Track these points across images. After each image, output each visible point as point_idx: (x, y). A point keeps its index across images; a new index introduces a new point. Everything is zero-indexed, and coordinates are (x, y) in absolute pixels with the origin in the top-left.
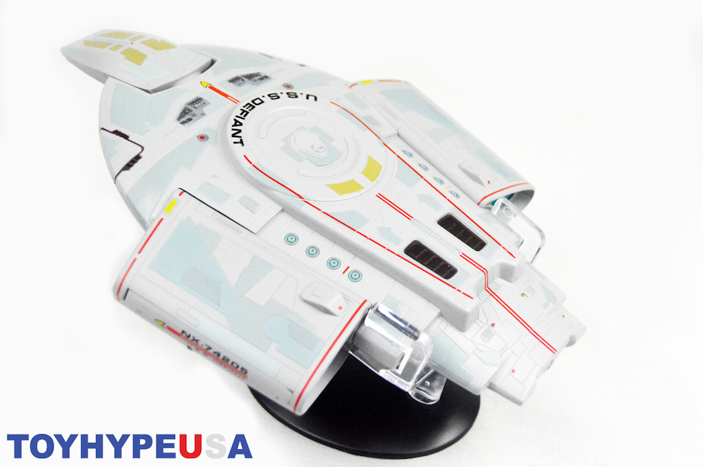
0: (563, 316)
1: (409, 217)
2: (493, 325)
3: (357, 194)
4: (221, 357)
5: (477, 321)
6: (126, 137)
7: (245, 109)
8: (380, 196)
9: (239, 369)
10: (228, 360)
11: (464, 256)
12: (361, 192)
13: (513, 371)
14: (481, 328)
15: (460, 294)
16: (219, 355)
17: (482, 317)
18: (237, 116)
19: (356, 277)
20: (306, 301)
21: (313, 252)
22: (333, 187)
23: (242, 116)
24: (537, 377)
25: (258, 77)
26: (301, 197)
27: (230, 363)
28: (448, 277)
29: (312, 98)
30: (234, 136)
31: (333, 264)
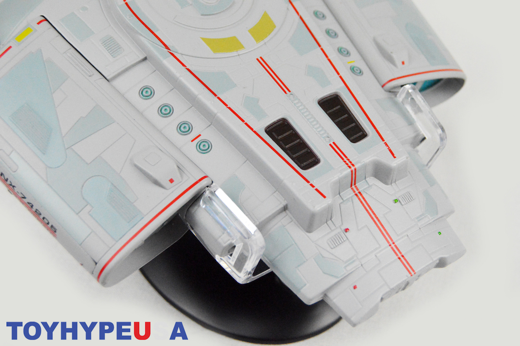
0: (440, 233)
1: (285, 89)
2: (347, 230)
3: (235, 54)
4: (34, 209)
5: (330, 222)
8: (262, 61)
9: (50, 225)
10: (40, 214)
11: (334, 147)
12: (241, 52)
13: (355, 287)
14: (332, 231)
15: (313, 189)
16: (32, 206)
17: (336, 218)
19: (205, 147)
20: (136, 166)
21: (166, 111)
22: (209, 42)
24: (382, 299)
26: (167, 47)
27: (41, 217)
28: (305, 168)
31: (184, 128)
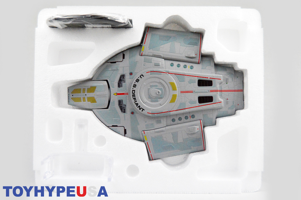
0: (237, 77)
1: (192, 92)
2: (227, 99)
3: (177, 98)
6: (117, 126)
7: (134, 98)
8: (181, 92)
11: (212, 91)
12: (177, 96)
13: (238, 105)
14: (225, 102)
15: (218, 103)
18: (135, 102)
19: (193, 117)
21: (180, 119)
23: (135, 101)
25: (122, 77)
26: (168, 112)
29: (142, 76)
30: (140, 109)
31: (186, 118)
